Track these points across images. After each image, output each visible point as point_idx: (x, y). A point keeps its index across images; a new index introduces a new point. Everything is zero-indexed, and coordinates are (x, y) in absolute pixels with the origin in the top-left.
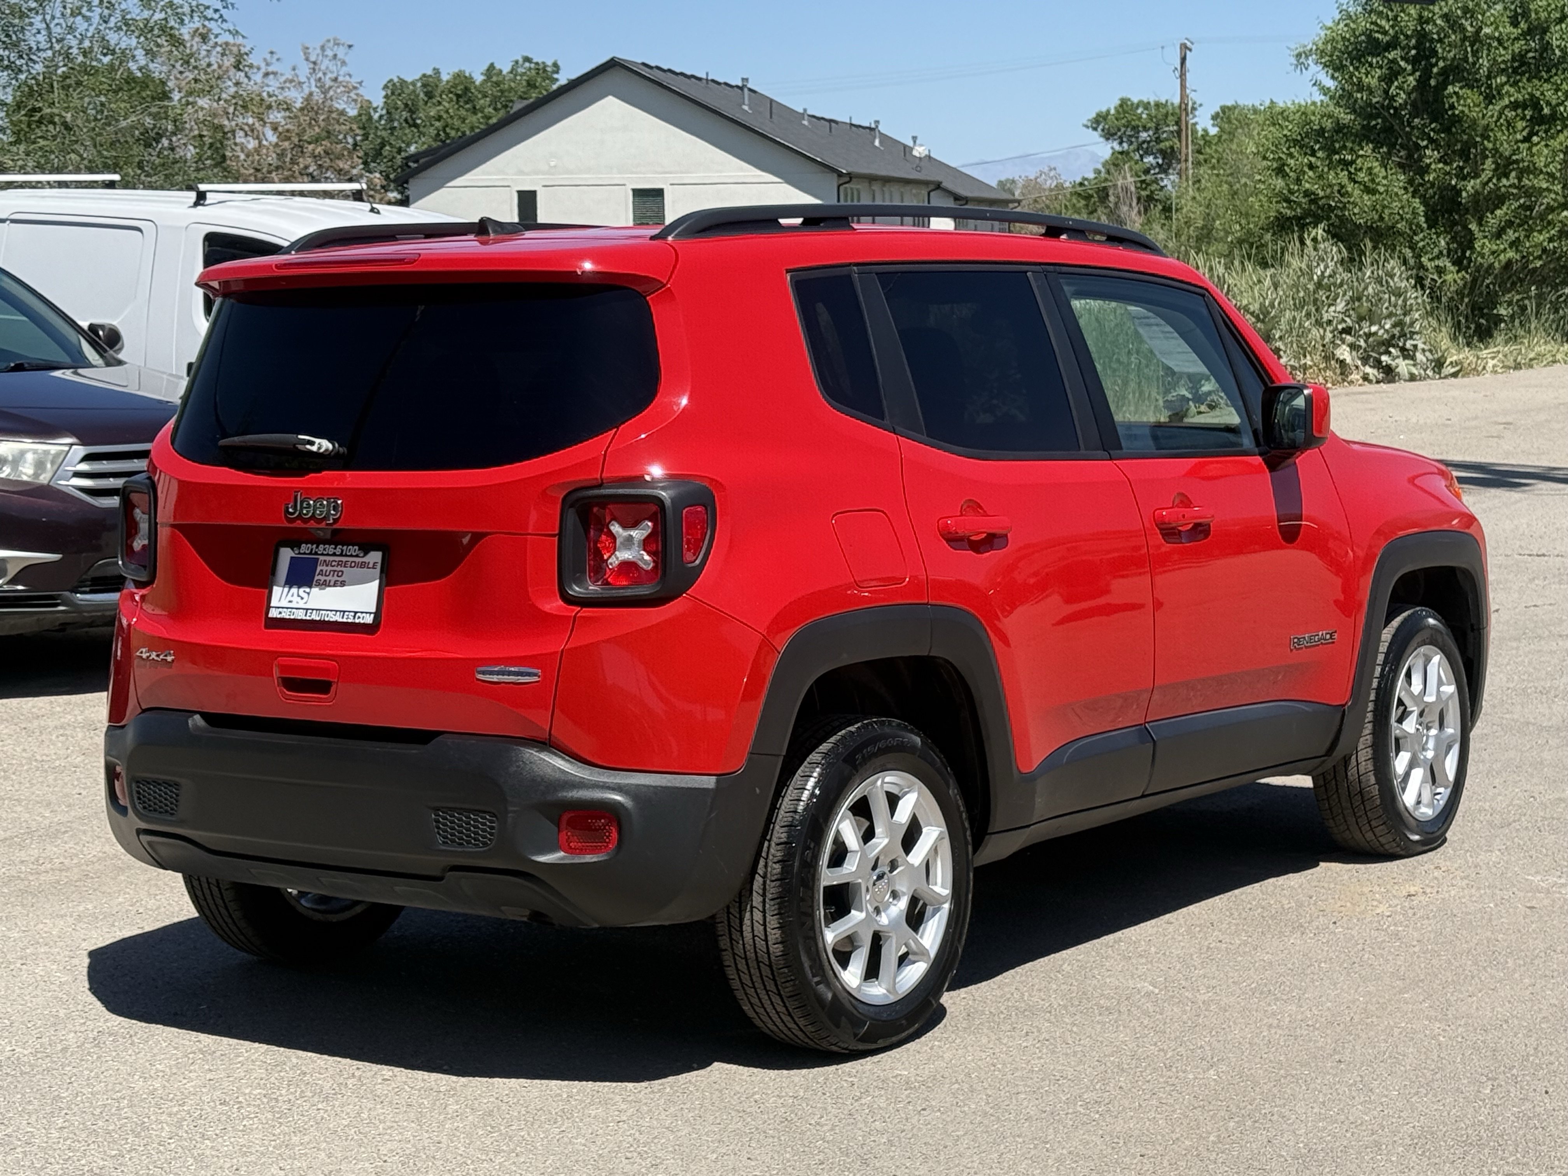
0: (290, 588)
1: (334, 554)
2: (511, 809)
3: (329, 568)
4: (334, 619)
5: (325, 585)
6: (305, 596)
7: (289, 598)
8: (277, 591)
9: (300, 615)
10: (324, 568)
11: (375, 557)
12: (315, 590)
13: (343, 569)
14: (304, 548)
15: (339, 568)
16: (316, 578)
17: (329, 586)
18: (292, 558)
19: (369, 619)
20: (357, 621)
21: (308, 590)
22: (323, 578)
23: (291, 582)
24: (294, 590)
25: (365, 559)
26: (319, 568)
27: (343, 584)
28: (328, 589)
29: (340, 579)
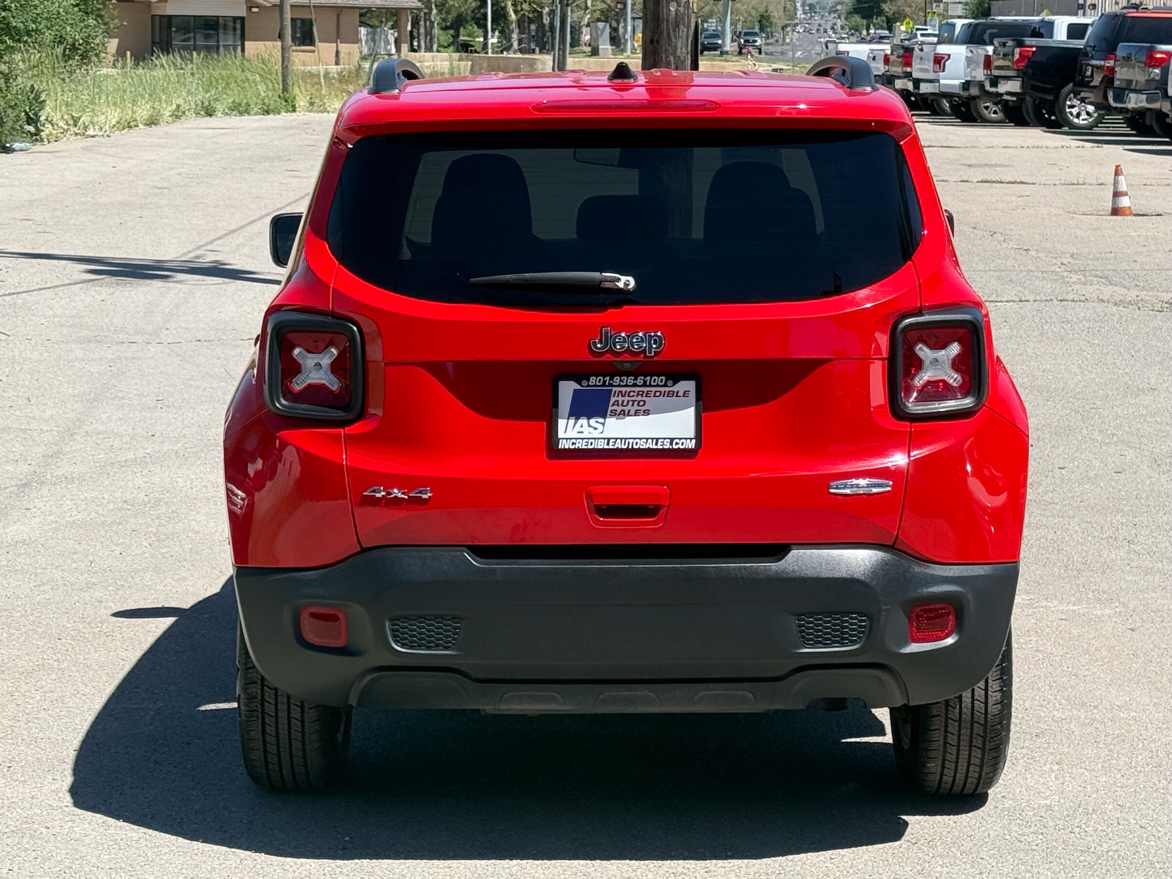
0: (577, 419)
1: (635, 385)
2: (884, 607)
3: (626, 399)
4: (645, 446)
5: (624, 414)
6: (600, 427)
7: (578, 428)
8: (562, 423)
9: (601, 445)
10: (620, 399)
11: (690, 386)
12: (611, 421)
13: (644, 398)
14: (593, 380)
15: (640, 398)
16: (610, 408)
17: (629, 415)
18: (575, 391)
19: (691, 445)
20: (675, 447)
21: (601, 420)
22: (619, 409)
23: (576, 413)
24: (583, 421)
25: (675, 388)
26: (613, 400)
27: (647, 413)
28: (628, 418)
29: (643, 408)
